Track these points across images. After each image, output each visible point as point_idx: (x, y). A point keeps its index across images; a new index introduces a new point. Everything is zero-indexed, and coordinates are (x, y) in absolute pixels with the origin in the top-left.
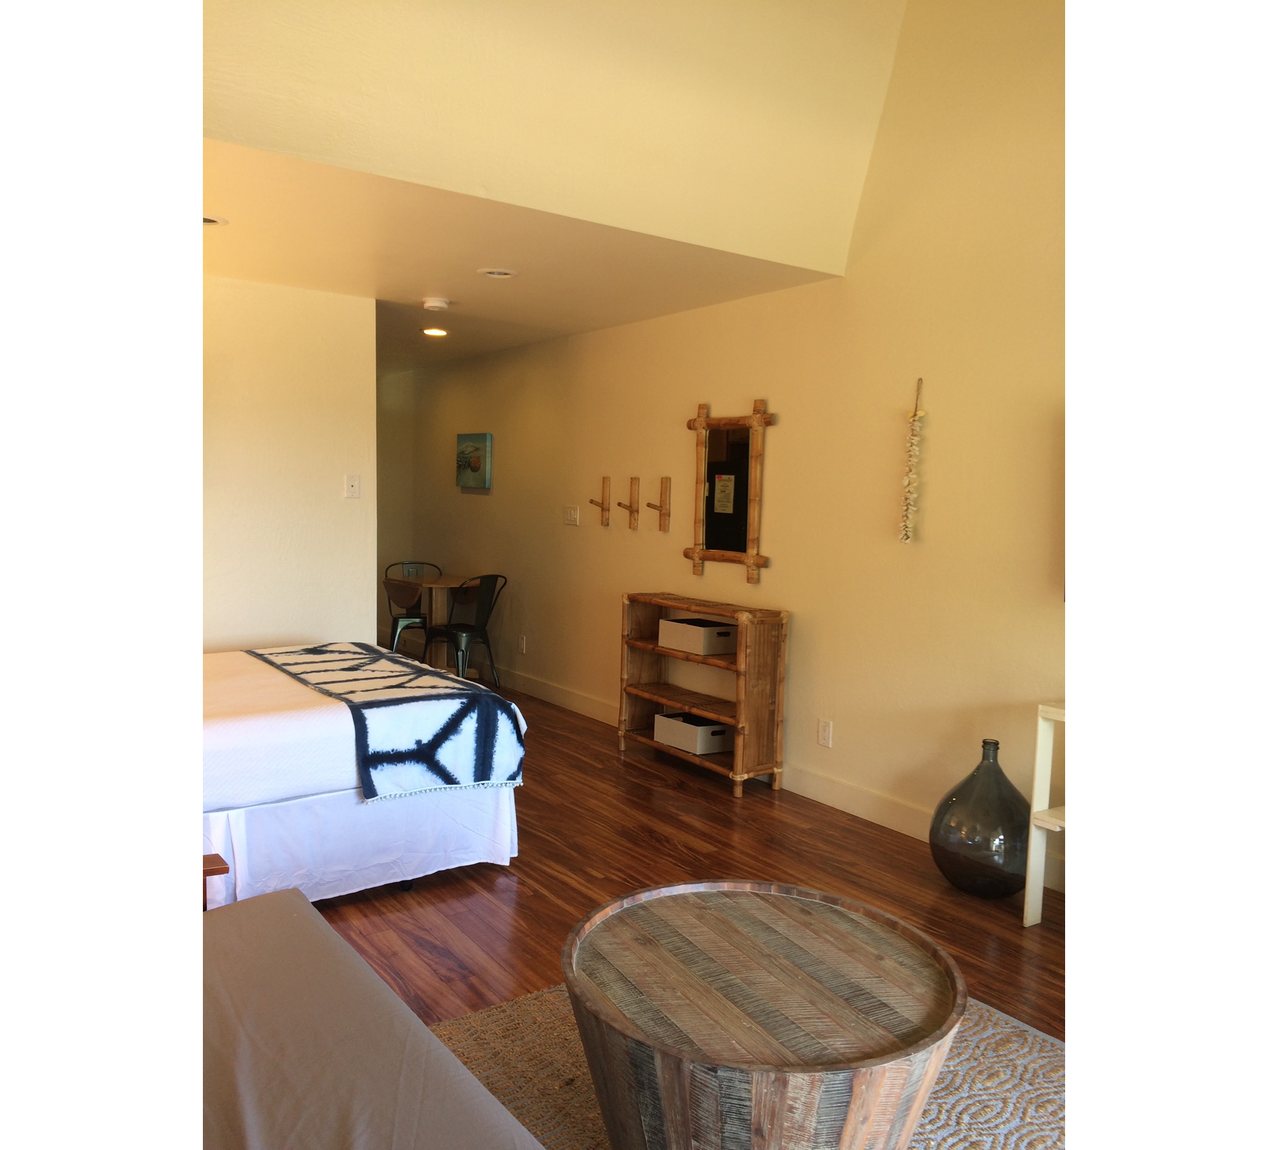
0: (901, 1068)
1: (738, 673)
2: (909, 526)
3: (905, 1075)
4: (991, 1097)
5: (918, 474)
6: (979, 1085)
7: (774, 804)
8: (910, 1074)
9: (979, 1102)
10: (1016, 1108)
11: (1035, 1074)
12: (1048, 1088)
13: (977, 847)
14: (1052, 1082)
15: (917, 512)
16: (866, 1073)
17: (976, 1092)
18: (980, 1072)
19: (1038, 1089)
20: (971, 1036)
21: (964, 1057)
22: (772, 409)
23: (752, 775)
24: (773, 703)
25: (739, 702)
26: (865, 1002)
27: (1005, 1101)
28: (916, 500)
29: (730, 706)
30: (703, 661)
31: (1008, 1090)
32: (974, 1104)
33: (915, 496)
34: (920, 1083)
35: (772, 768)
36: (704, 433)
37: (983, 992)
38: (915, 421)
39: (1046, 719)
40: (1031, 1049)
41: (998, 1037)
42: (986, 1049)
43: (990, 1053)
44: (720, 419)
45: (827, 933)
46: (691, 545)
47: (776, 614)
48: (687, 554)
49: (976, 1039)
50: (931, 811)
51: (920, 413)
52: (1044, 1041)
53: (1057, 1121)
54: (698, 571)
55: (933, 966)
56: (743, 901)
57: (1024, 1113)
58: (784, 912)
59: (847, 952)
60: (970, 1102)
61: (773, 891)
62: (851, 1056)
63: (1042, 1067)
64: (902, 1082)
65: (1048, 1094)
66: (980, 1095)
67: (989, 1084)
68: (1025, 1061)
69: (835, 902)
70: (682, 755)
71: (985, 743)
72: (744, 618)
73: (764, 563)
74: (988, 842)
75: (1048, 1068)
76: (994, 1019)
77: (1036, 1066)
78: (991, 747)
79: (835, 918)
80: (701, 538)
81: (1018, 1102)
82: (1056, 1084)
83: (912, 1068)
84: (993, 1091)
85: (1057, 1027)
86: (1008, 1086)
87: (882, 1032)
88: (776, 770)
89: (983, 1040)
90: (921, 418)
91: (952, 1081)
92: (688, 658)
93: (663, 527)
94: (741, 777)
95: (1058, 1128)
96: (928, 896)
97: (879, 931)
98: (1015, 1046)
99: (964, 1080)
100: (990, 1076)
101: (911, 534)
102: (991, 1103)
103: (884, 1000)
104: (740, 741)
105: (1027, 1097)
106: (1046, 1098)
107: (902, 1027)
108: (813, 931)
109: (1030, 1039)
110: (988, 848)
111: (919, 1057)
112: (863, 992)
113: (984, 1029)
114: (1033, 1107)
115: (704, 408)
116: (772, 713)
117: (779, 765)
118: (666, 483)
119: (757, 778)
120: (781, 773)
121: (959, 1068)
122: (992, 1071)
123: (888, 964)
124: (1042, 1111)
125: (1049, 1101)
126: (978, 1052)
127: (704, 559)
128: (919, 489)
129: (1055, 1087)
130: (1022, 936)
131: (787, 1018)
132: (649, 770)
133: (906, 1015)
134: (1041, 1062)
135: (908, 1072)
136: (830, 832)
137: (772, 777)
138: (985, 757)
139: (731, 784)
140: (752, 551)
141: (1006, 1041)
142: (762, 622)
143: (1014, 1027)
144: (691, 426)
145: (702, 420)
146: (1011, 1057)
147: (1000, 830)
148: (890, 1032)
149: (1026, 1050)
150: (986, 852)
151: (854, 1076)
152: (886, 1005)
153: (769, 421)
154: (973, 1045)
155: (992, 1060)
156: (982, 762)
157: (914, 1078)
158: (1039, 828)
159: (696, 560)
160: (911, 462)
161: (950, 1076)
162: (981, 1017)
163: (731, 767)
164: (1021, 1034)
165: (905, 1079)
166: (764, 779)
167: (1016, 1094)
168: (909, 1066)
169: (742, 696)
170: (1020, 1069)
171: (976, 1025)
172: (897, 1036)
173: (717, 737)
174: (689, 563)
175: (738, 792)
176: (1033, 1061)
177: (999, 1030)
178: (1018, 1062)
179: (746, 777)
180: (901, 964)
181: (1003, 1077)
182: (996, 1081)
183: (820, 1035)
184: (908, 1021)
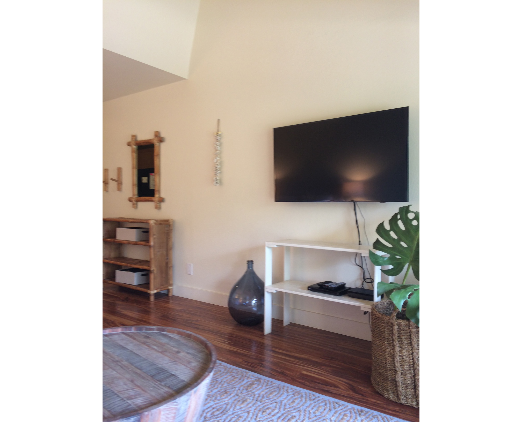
0: (172, 408)
1: (150, 246)
2: (218, 179)
3: (174, 411)
4: (242, 412)
5: (220, 158)
6: (238, 407)
7: (169, 302)
8: (178, 410)
9: (236, 415)
10: (253, 415)
11: (263, 397)
12: (268, 402)
13: (247, 305)
14: (270, 399)
15: (220, 173)
16: (148, 415)
17: (236, 410)
18: (239, 401)
19: (264, 403)
20: (237, 385)
21: (233, 395)
22: (162, 135)
23: (158, 291)
24: (167, 259)
25: (151, 259)
26: (163, 376)
27: (248, 412)
28: (220, 169)
29: (148, 262)
30: (136, 243)
31: (250, 407)
32: (234, 417)
33: (219, 166)
34: (186, 413)
35: (168, 287)
36: (135, 147)
37: (245, 365)
38: (217, 137)
39: (269, 247)
40: (262, 386)
41: (249, 383)
42: (243, 390)
43: (245, 391)
44: (141, 141)
45: (154, 345)
46: (131, 195)
47: (167, 221)
48: (130, 200)
49: (239, 386)
50: (228, 294)
51: (220, 133)
52: (268, 381)
53: (271, 417)
54: (135, 206)
55: (203, 351)
56: (115, 337)
57: (256, 417)
58: (135, 339)
59: (161, 352)
60: (233, 416)
61: (133, 330)
62: (143, 407)
63: (266, 393)
64: (173, 415)
65: (268, 405)
66: (237, 412)
67: (242, 406)
68: (258, 392)
69: (163, 330)
70: (128, 286)
71: (248, 262)
72: (152, 222)
73: (162, 200)
74: (250, 302)
75: (269, 393)
76: (247, 375)
77: (263, 393)
78: (250, 263)
79: (161, 337)
80: (136, 192)
81: (254, 412)
82: (271, 400)
83: (178, 407)
84: (244, 409)
85: (274, 374)
86: (250, 405)
87: (166, 389)
88: (170, 288)
89: (242, 386)
90: (220, 135)
91: (226, 408)
92: (129, 243)
93: (119, 189)
94: (153, 292)
95: (271, 420)
96: (228, 329)
97: (182, 340)
98: (255, 386)
99: (231, 406)
100: (243, 402)
101: (219, 182)
102: (243, 415)
103: (173, 373)
104: (152, 276)
105: (259, 408)
106: (266, 407)
107: (179, 385)
108: (148, 346)
109: (262, 381)
110: (250, 305)
111: (182, 400)
112: (163, 371)
113: (243, 381)
114: (260, 413)
115: (134, 137)
116: (167, 263)
117: (171, 285)
118: (120, 170)
119: (162, 292)
120: (172, 289)
121: (229, 401)
122: (244, 399)
123: (182, 354)
124: (264, 414)
125: (268, 409)
126: (239, 392)
127: (138, 201)
128: (221, 163)
129: (271, 401)
130: (263, 338)
131: (113, 392)
132: (113, 295)
133: (183, 378)
134: (266, 391)
135: (176, 409)
136: (190, 309)
137: (168, 290)
138: (248, 267)
139: (148, 295)
140: (157, 196)
141: (252, 384)
142: (161, 224)
143: (256, 377)
144: (129, 144)
145: (133, 142)
146: (253, 391)
147: (255, 297)
148: (171, 389)
149: (260, 386)
150: (249, 307)
151: (141, 418)
152: (173, 375)
153: (161, 140)
154: (237, 389)
155: (245, 394)
156: (248, 270)
157: (181, 412)
158: (268, 292)
159: (134, 202)
160: (217, 154)
161: (225, 405)
162: (242, 375)
163: (148, 288)
164: (259, 380)
165: (175, 413)
166: (165, 292)
167: (254, 408)
168: (176, 405)
169: (152, 256)
170: (257, 395)
171: (240, 379)
172: (174, 390)
173: (144, 277)
174: (130, 204)
175: (152, 298)
176: (263, 391)
177: (249, 380)
178: (256, 393)
179: (155, 291)
180: (188, 353)
181: (249, 401)
182: (246, 403)
183: (130, 398)
184: (183, 381)
